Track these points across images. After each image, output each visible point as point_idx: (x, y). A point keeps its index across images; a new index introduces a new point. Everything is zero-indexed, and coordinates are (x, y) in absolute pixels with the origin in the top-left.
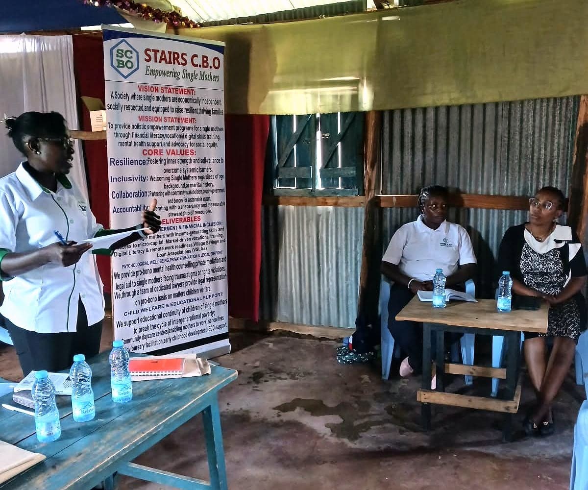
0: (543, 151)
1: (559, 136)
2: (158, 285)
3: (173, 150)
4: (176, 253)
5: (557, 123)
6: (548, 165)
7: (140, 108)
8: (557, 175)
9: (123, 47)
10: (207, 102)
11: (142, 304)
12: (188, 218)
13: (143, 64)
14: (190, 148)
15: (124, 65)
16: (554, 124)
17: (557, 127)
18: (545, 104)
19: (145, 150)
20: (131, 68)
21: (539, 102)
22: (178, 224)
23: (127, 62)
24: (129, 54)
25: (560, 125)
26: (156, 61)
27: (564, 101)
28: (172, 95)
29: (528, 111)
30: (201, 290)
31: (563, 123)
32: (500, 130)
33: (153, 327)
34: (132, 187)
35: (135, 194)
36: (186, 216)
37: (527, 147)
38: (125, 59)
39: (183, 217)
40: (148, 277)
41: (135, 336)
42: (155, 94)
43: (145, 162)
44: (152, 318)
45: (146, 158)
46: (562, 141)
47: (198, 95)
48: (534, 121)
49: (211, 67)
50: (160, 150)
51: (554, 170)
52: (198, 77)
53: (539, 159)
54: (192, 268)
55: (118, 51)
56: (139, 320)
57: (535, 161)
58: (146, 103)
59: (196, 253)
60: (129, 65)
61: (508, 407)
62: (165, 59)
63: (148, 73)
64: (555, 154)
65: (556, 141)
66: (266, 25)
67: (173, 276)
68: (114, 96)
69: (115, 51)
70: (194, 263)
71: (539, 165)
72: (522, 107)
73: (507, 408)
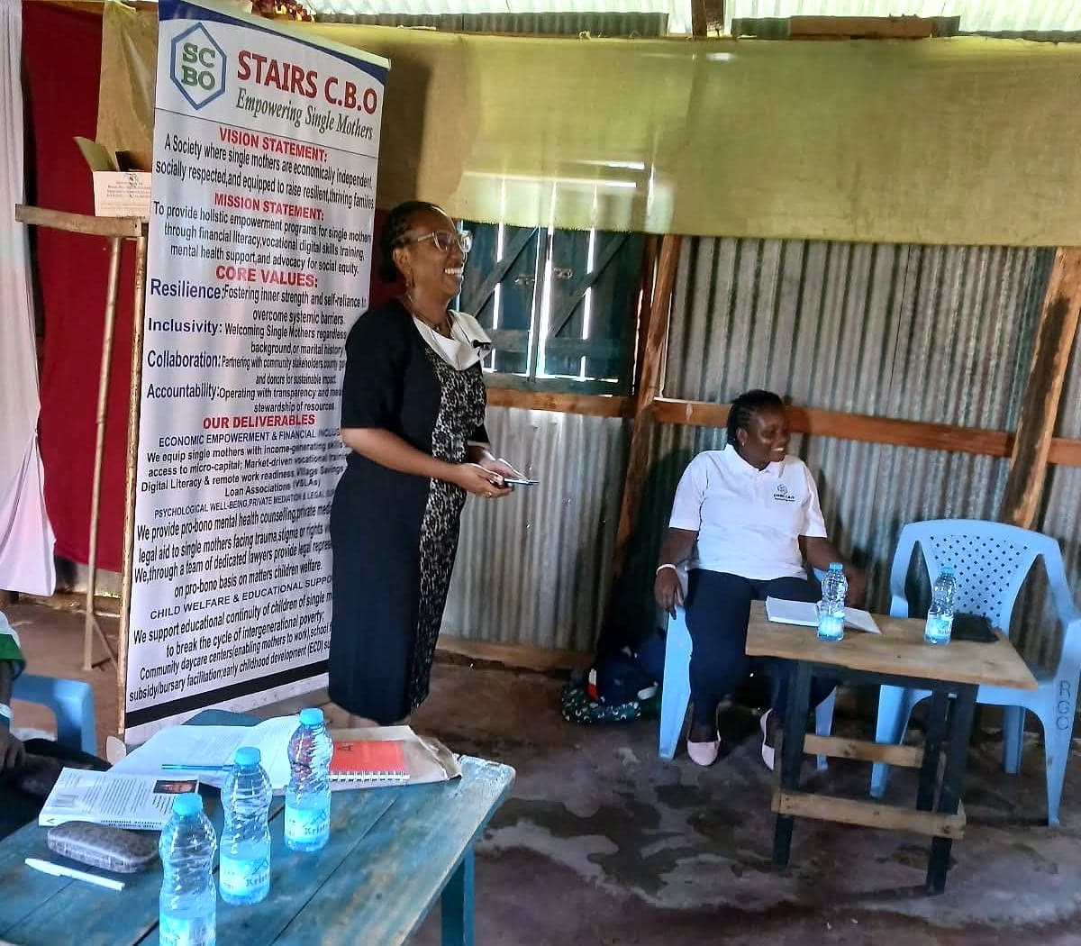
0: (972, 343)
1: (1005, 317)
2: (221, 554)
3: (275, 273)
4: (263, 490)
5: (1004, 292)
6: (980, 369)
7: (219, 177)
8: (994, 389)
9: (197, 39)
10: (346, 178)
11: (187, 594)
12: (291, 416)
13: (233, 83)
14: (307, 271)
15: (198, 80)
16: (998, 295)
17: (1002, 300)
18: (985, 256)
19: (221, 267)
20: (209, 88)
21: (975, 250)
22: (271, 430)
23: (203, 74)
24: (207, 57)
25: (1009, 297)
26: (258, 81)
27: (1021, 253)
28: (282, 157)
29: (954, 265)
30: (304, 568)
31: (1014, 294)
32: (899, 296)
33: (206, 642)
34: (189, 344)
35: (193, 360)
36: (287, 413)
37: (945, 332)
38: (198, 67)
39: (282, 414)
40: (203, 537)
41: (169, 661)
42: (251, 151)
43: (219, 293)
44: (204, 624)
45: (221, 284)
46: (1009, 327)
47: (332, 162)
48: (963, 284)
49: (359, 108)
50: (250, 270)
51: (990, 378)
52: (335, 126)
53: (965, 355)
54: (290, 521)
55: (186, 47)
56: (180, 628)
57: (958, 359)
58: (233, 168)
59: (300, 490)
60: (207, 81)
61: (948, 827)
62: (276, 79)
63: (241, 105)
64: (994, 349)
65: (998, 326)
66: (466, 37)
67: (252, 537)
68: (172, 143)
69: (180, 46)
70: (294, 511)
71: (963, 368)
72: (944, 257)
73: (946, 830)
